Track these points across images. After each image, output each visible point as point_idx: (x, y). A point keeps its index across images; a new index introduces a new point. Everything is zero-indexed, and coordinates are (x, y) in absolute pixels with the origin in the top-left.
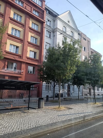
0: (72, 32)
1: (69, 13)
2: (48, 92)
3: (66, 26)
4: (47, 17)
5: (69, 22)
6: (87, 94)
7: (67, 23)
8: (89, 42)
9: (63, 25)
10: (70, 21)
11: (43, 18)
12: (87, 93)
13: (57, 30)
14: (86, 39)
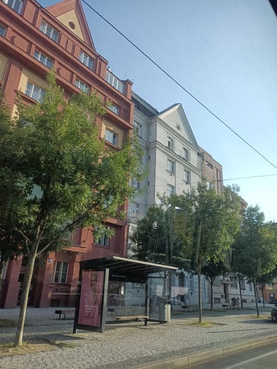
0: (184, 149)
1: (179, 108)
2: (138, 291)
3: (172, 136)
4: (136, 117)
5: (178, 128)
6: (219, 299)
7: (176, 129)
8: (219, 171)
9: (166, 135)
10: (182, 127)
11: (128, 119)
12: (220, 297)
13: (157, 146)
14: (212, 165)
